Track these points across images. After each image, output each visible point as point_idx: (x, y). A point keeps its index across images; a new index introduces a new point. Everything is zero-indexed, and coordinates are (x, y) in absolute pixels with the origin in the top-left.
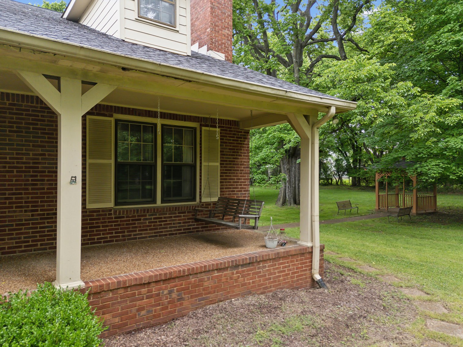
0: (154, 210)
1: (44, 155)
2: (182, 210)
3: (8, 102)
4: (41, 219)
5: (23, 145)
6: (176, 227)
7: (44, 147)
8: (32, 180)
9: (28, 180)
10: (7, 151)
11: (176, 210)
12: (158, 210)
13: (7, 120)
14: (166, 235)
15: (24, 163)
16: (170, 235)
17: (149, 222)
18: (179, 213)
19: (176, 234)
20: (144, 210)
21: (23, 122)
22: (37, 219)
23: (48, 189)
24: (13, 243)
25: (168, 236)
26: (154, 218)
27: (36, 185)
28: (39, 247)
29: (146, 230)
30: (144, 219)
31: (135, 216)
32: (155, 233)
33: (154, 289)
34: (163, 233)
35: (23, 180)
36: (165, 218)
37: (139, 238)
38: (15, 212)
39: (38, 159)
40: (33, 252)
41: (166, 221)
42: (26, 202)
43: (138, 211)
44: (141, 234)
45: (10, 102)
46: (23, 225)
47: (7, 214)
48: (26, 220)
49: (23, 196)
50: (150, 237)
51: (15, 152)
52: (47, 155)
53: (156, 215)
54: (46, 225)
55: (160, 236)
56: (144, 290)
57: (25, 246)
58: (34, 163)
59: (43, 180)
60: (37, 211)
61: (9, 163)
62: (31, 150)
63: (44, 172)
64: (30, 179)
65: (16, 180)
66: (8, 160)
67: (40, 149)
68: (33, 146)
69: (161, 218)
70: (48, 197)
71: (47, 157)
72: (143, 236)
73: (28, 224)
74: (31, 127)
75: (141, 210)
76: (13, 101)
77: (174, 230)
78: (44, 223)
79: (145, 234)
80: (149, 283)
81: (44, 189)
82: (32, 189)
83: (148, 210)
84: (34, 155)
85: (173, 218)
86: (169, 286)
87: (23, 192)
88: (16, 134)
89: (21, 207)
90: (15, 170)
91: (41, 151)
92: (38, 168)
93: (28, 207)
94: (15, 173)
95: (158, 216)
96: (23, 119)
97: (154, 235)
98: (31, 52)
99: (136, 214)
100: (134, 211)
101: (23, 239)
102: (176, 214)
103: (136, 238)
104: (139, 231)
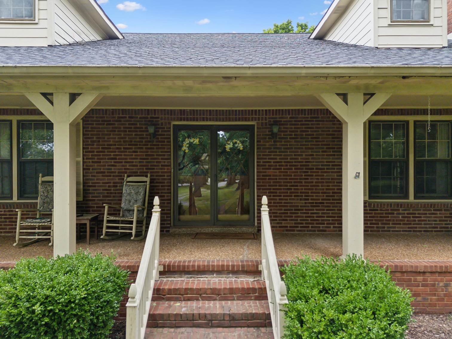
0: (408, 205)
1: (313, 155)
2: (438, 207)
3: (289, 116)
4: (311, 206)
5: (299, 148)
6: (431, 224)
7: (313, 149)
8: (305, 176)
9: (302, 176)
10: (289, 153)
11: (431, 207)
12: (411, 205)
13: (288, 130)
14: (420, 231)
15: (300, 162)
16: (425, 231)
17: (402, 217)
18: (434, 210)
19: (432, 231)
20: (398, 204)
21: (299, 130)
22: (308, 206)
23: (316, 182)
24: (293, 223)
25: (423, 233)
26: (408, 214)
27: (307, 179)
28: (310, 228)
29: (400, 224)
30: (397, 214)
31: (388, 210)
32: (409, 228)
33: (430, 279)
34: (418, 229)
35: (299, 176)
36: (419, 214)
37: (393, 231)
38: (293, 199)
39: (308, 159)
40: (306, 232)
41: (421, 217)
42: (301, 193)
43: (391, 205)
44: (395, 227)
45: (291, 116)
46: (299, 210)
47: (289, 201)
48: (301, 206)
49: (299, 187)
50: (403, 231)
51: (293, 154)
52: (315, 155)
53: (409, 210)
54: (315, 211)
55: (414, 231)
56: (420, 278)
57: (301, 227)
58: (306, 162)
59: (312, 176)
60: (308, 199)
61: (289, 162)
62: (304, 152)
63: (313, 169)
64: (303, 174)
65: (295, 176)
66: (289, 160)
67: (310, 150)
68: (306, 148)
69: (415, 214)
70: (316, 189)
71: (315, 157)
72: (397, 229)
73: (303, 210)
74: (304, 133)
75: (394, 205)
76: (292, 115)
77: (429, 228)
78: (313, 210)
79: (398, 228)
80: (424, 273)
81: (313, 182)
82: (305, 182)
83: (401, 205)
84: (306, 155)
85: (428, 215)
86: (445, 279)
87: (299, 184)
88: (294, 140)
89: (298, 196)
90: (293, 168)
91: (311, 152)
92: (308, 165)
93: (302, 196)
94: (294, 170)
95: (411, 212)
96: (299, 128)
97: (407, 229)
98: (334, 79)
99: (389, 208)
100: (388, 205)
101: (299, 221)
102: (430, 210)
103: (389, 231)
104: (393, 224)
